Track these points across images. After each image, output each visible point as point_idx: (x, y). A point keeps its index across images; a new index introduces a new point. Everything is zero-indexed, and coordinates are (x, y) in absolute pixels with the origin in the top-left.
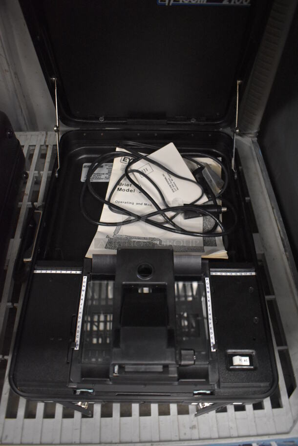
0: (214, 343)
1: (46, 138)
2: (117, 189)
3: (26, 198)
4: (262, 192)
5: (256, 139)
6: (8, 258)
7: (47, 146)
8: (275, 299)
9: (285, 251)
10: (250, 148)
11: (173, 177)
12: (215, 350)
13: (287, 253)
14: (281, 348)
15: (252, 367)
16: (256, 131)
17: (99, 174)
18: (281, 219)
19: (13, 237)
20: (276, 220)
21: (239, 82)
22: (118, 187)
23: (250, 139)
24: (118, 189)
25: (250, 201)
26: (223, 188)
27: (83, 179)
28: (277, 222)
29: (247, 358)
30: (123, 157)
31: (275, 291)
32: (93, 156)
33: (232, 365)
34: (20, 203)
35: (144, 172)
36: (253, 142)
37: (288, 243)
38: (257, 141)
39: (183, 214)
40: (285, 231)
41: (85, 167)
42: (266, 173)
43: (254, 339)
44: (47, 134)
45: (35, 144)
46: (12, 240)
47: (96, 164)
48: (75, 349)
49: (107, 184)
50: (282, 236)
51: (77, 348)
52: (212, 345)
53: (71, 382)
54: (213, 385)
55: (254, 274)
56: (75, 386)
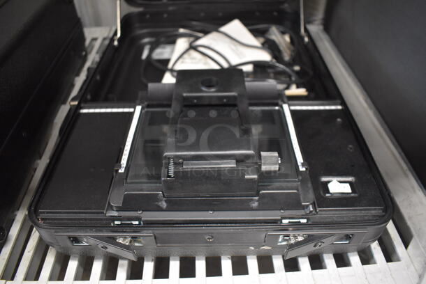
0: (302, 161)
12: (304, 169)
15: (356, 195)
27: (144, 57)
29: (348, 185)
33: (328, 192)
43: (353, 166)
48: (120, 171)
49: (168, 60)
51: (122, 171)
52: (299, 164)
53: (111, 208)
54: (307, 206)
55: (339, 107)
56: (115, 214)
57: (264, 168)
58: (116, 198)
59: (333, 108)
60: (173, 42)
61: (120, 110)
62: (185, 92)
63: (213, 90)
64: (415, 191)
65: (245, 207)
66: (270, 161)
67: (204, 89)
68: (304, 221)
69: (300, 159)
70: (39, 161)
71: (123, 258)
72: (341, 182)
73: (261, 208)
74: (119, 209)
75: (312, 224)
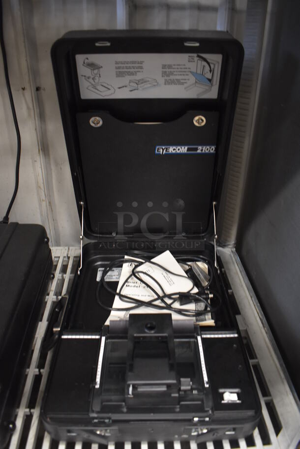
0: (207, 381)
1: (68, 251)
2: (125, 285)
3: (52, 294)
4: (242, 286)
5: (235, 249)
6: (36, 336)
7: (69, 258)
8: (258, 362)
9: (264, 327)
10: (230, 255)
11: (170, 275)
12: (208, 386)
13: (266, 329)
14: (266, 398)
15: (240, 402)
16: (233, 242)
17: (111, 276)
18: (259, 305)
19: (41, 320)
20: (255, 305)
21: (214, 203)
22: (126, 284)
23: (230, 249)
24: (127, 286)
25: (232, 293)
26: (209, 280)
27: (98, 279)
28: (255, 307)
29: (236, 395)
30: (130, 263)
31: (258, 356)
32: (106, 263)
33: (223, 400)
34: (47, 297)
35: (147, 272)
36: (232, 251)
37: (266, 321)
38: (236, 250)
39: (179, 303)
40: (262, 313)
41: (100, 271)
42: (244, 273)
44: (69, 249)
45: (59, 255)
46: (40, 323)
47: (108, 269)
49: (117, 283)
50: (261, 317)
51: (97, 386)
52: (205, 382)
53: (93, 412)
54: (208, 411)
55: (236, 335)
56: (95, 415)
57: (183, 388)
58: (97, 407)
59: (232, 336)
60: (121, 266)
61: (90, 337)
62: (135, 333)
63: (153, 332)
64: (287, 395)
65: (171, 411)
66: (186, 384)
67: (146, 331)
68: (207, 419)
69: (206, 379)
70: (28, 370)
71: (95, 442)
72: (231, 393)
73: (181, 411)
74: (98, 412)
75: (213, 421)
